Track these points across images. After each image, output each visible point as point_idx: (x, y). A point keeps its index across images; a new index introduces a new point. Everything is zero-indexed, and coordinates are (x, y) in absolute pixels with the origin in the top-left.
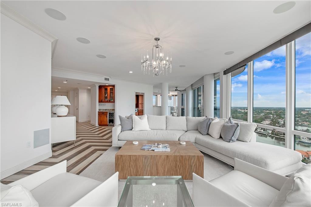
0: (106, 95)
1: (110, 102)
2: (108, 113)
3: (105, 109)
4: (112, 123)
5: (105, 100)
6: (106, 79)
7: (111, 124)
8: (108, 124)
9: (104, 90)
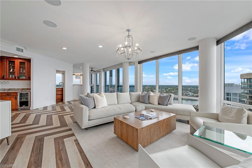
0: (12, 70)
1: (19, 79)
2: (19, 93)
3: (9, 88)
4: (26, 106)
5: (9, 77)
6: (18, 49)
7: (24, 107)
8: (19, 107)
9: (8, 63)
